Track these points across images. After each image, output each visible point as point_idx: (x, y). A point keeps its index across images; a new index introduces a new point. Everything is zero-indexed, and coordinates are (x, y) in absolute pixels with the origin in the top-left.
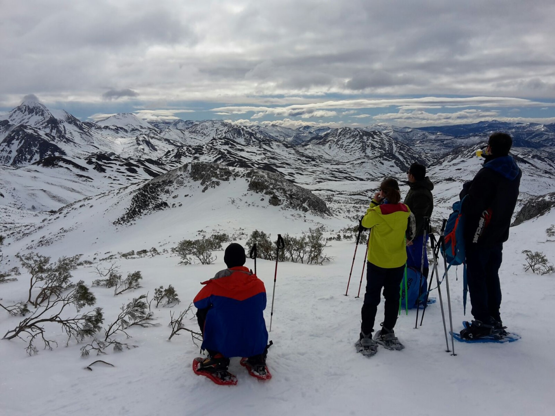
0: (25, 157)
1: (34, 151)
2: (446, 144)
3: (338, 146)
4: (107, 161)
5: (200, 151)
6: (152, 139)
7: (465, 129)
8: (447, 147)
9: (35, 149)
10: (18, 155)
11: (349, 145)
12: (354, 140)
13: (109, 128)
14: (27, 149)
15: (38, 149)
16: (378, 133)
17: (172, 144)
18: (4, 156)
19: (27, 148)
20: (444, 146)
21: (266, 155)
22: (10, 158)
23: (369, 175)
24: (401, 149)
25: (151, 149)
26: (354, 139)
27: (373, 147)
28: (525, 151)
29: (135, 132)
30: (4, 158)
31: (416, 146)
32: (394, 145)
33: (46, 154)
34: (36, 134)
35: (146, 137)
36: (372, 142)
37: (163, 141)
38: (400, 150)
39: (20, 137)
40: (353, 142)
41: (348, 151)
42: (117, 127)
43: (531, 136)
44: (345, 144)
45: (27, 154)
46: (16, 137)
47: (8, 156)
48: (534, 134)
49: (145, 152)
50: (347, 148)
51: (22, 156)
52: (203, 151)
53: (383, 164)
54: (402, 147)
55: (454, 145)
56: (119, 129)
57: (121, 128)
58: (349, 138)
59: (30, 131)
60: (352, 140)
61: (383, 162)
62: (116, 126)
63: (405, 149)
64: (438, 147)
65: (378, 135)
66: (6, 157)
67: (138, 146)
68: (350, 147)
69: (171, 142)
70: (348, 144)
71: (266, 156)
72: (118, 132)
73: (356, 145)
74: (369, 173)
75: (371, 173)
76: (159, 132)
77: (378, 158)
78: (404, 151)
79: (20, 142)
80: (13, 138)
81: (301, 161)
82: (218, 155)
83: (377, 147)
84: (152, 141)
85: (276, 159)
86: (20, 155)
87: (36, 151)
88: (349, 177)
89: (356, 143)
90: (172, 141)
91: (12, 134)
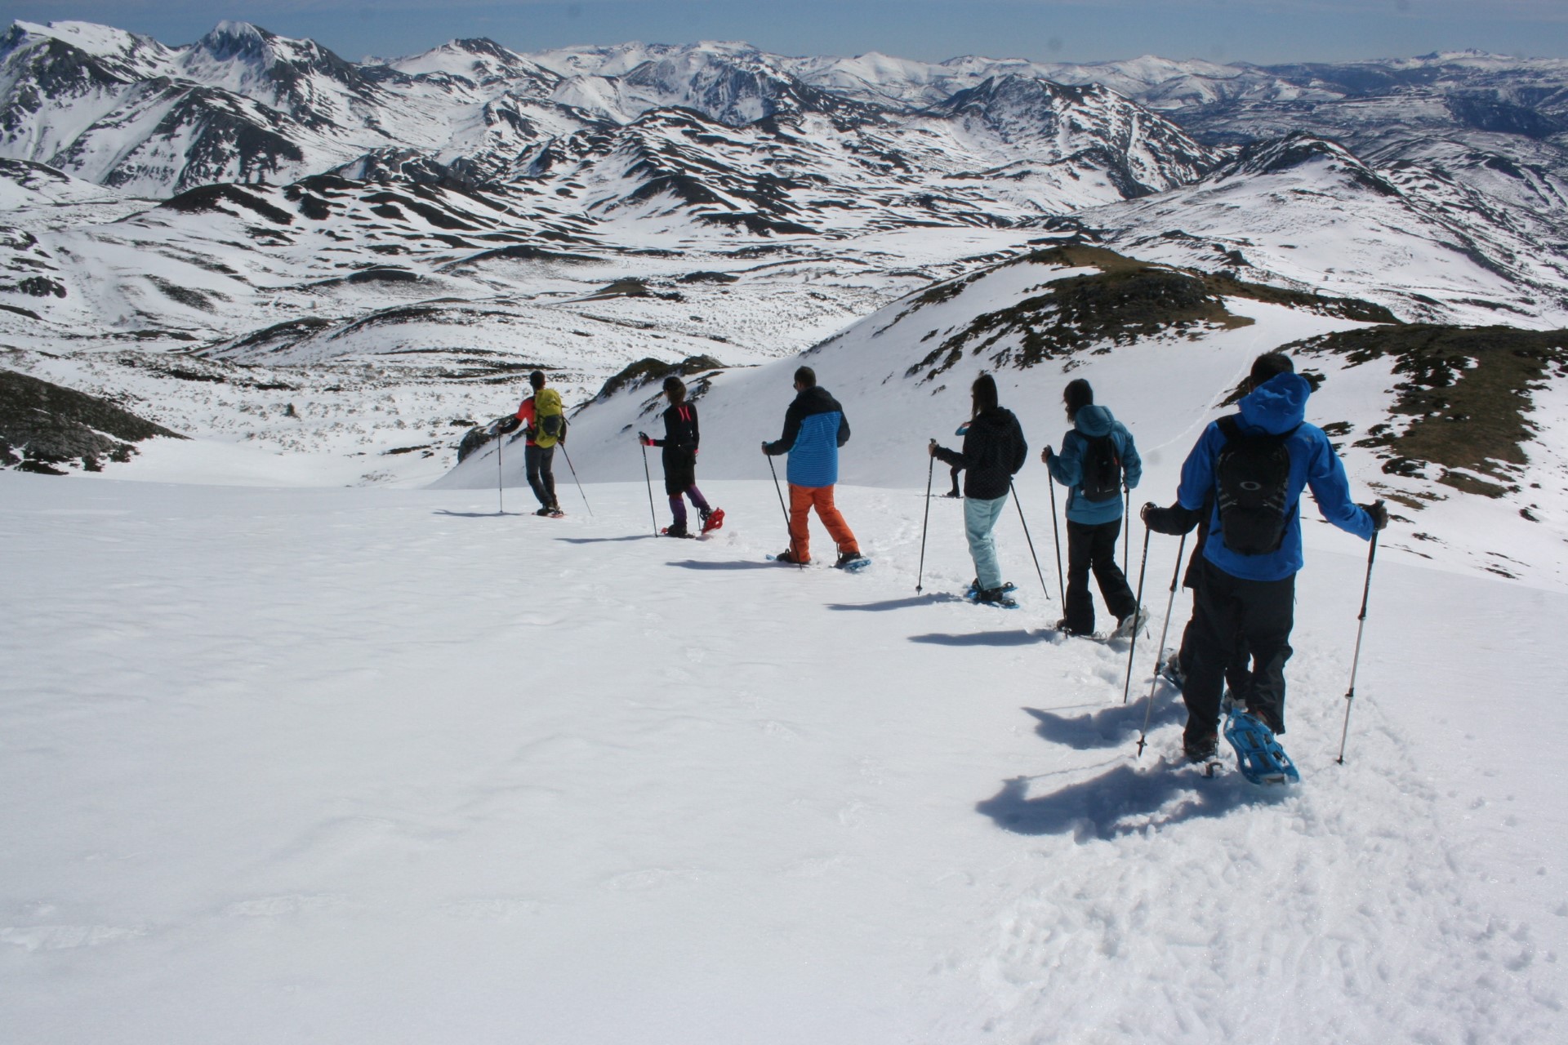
0: (206, 167)
1: (227, 152)
2: (1316, 115)
3: (989, 125)
4: (336, 188)
5: (604, 147)
6: (526, 105)
7: (1385, 74)
8: (1318, 122)
9: (227, 146)
10: (190, 163)
11: (1015, 123)
12: (1030, 109)
13: (429, 80)
14: (211, 149)
15: (236, 146)
16: (1096, 91)
17: (576, 117)
18: (158, 168)
19: (209, 146)
20: (1313, 121)
21: (776, 152)
22: (172, 172)
23: (1033, 207)
24: (1153, 135)
25: (520, 132)
26: (1029, 106)
27: (1075, 128)
28: (1498, 142)
29: (492, 88)
30: (157, 173)
31: (1240, 117)
32: (1135, 123)
33: (254, 159)
34: (233, 110)
35: (510, 101)
36: (1076, 115)
37: (553, 110)
38: (1148, 137)
39: (194, 120)
40: (1026, 114)
41: (1011, 138)
42: (449, 76)
43: (1551, 97)
44: (1006, 117)
45: (209, 160)
46: (185, 119)
47: (166, 167)
48: (1560, 91)
49: (503, 141)
50: (1011, 129)
51: (198, 166)
52: (610, 147)
53: (1076, 177)
54: (1155, 129)
55: (1338, 118)
56: (453, 80)
57: (460, 79)
58: (1018, 104)
59: (220, 103)
60: (1023, 108)
61: (1076, 170)
62: (445, 74)
63: (1164, 134)
64: (1297, 124)
65: (1095, 95)
66: (161, 169)
67: (486, 128)
68: (1017, 127)
69: (573, 114)
70: (1014, 119)
71: (774, 156)
72: (450, 89)
73: (1033, 122)
74: (1033, 203)
75: (1040, 204)
76: (552, 84)
77: (1068, 162)
78: (1160, 141)
79: (195, 132)
80: (179, 121)
81: (869, 168)
82: (638, 157)
83: (1085, 130)
84: (525, 111)
85: (800, 163)
86: (195, 163)
87: (231, 151)
88: (971, 215)
89: (1032, 117)
90: (575, 111)
91: (175, 112)
